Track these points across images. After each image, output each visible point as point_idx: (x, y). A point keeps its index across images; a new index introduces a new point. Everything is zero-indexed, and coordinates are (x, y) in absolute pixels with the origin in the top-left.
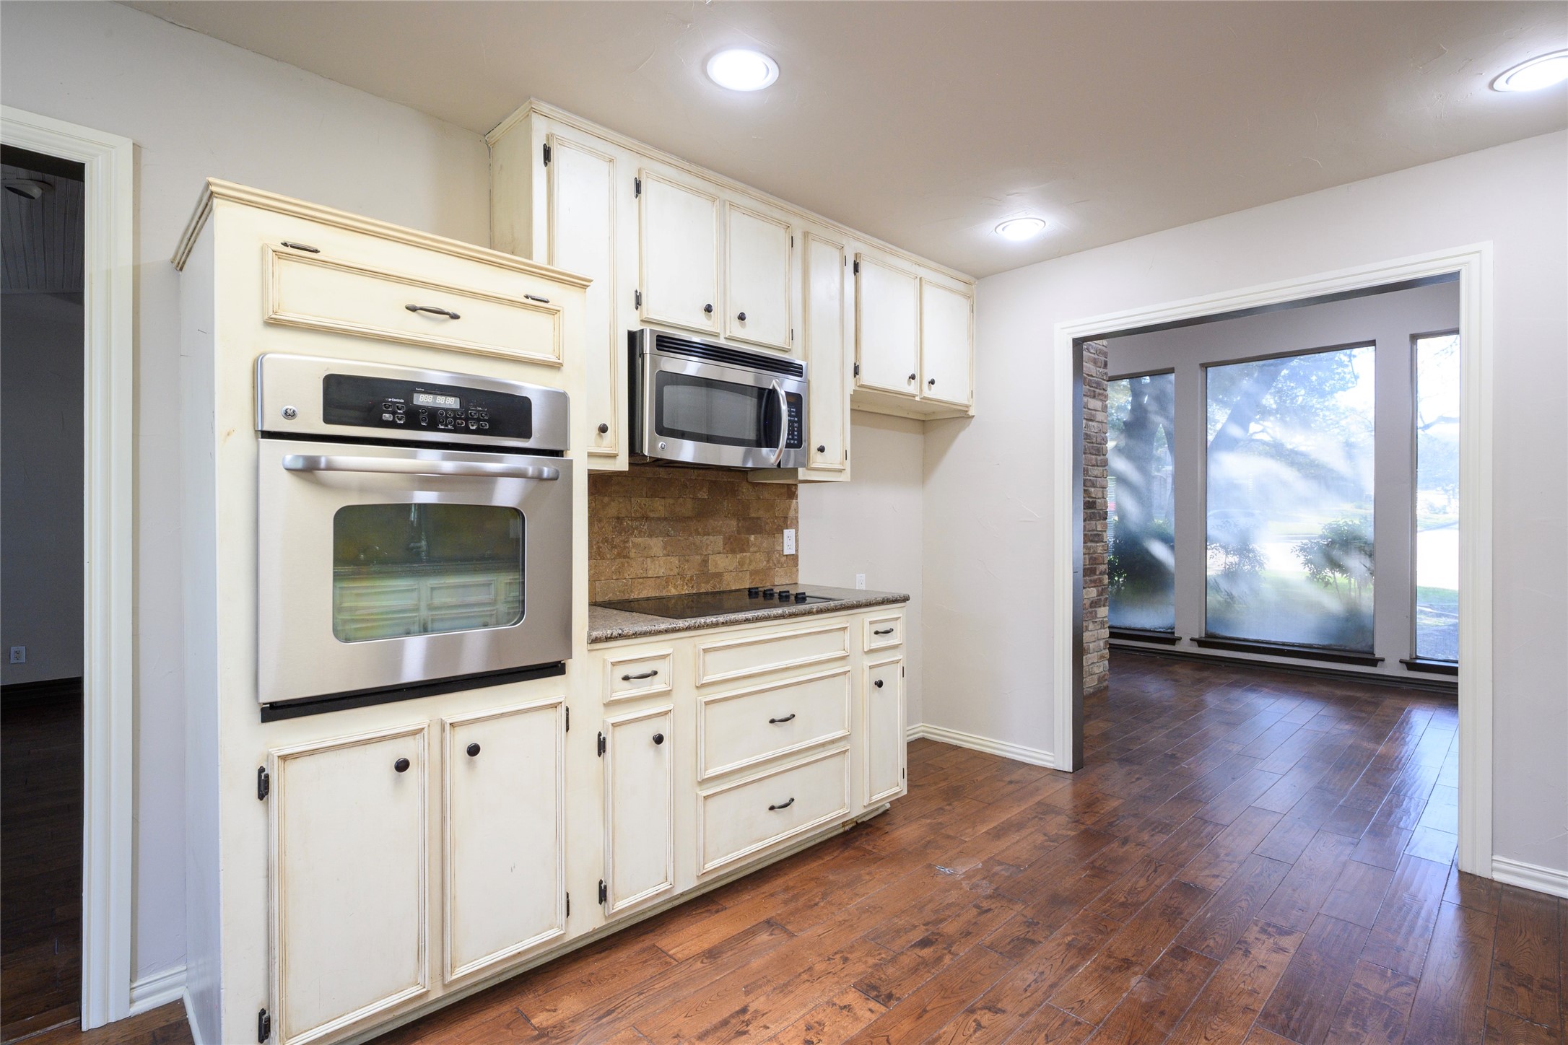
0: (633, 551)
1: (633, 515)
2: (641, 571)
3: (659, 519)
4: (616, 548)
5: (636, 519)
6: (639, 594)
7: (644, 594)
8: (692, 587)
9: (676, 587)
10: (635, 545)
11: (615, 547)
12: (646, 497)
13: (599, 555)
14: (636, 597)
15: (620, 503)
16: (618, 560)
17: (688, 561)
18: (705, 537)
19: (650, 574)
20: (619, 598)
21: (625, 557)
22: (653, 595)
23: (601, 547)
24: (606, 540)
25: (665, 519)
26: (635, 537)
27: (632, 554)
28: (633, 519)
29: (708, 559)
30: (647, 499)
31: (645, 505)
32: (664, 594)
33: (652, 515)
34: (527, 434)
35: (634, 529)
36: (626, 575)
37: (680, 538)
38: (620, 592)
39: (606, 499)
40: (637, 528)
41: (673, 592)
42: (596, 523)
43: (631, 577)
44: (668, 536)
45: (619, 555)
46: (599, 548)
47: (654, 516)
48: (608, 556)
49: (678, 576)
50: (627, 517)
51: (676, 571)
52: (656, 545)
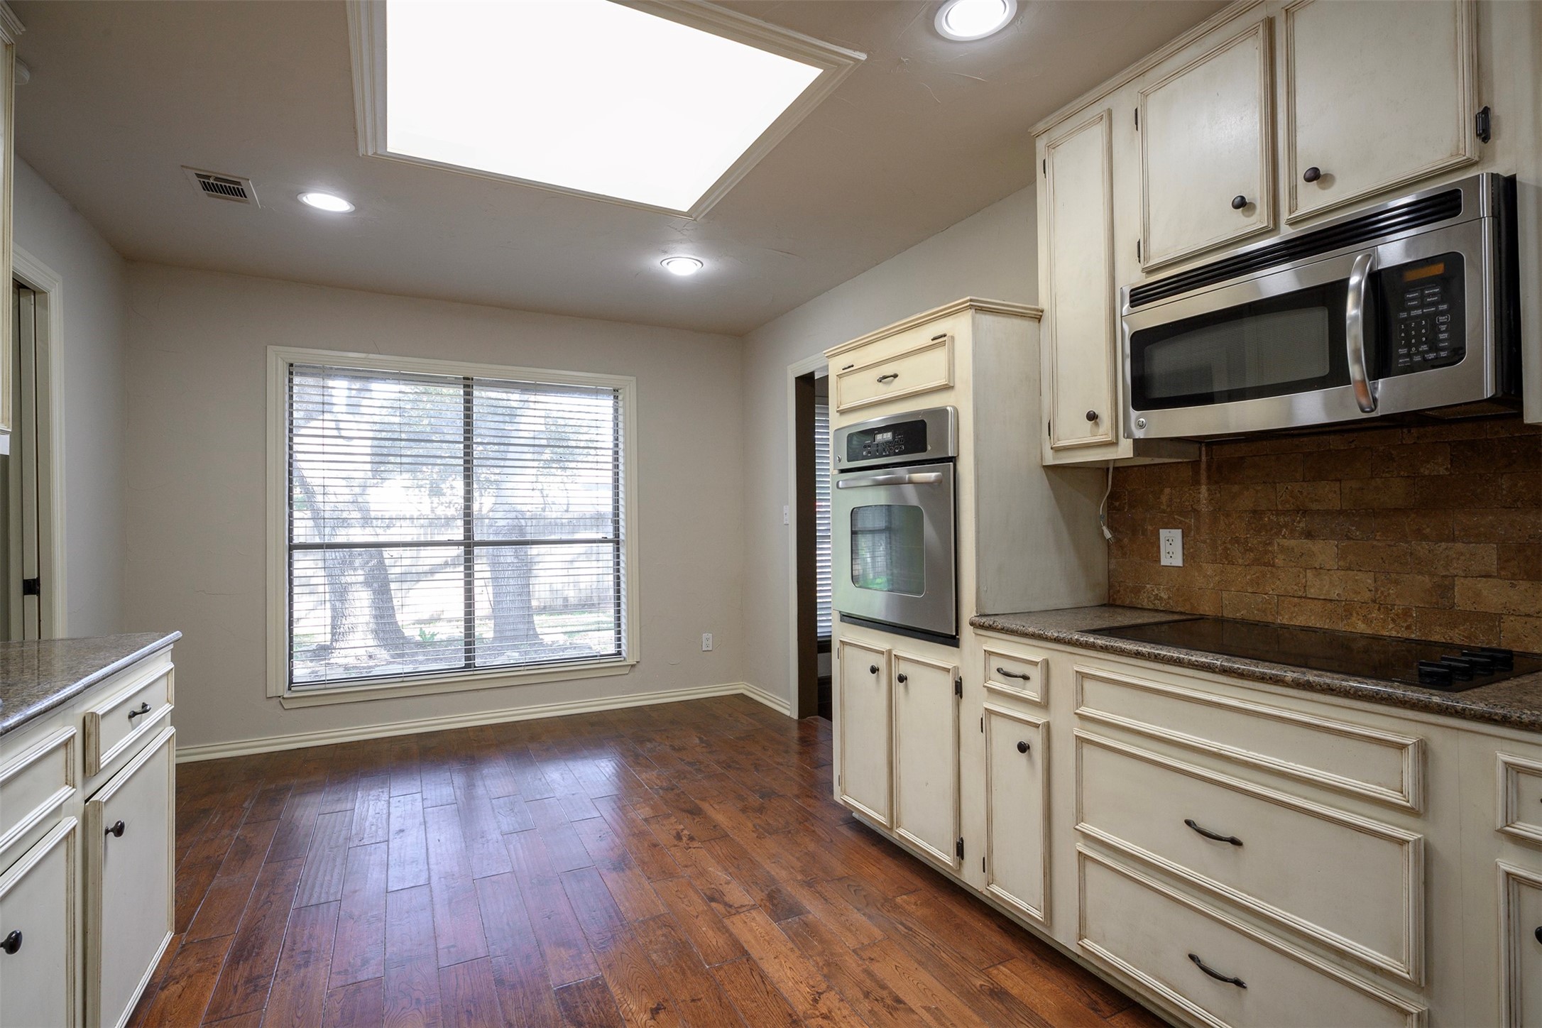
0: (1281, 557)
1: (1280, 507)
2: (1296, 588)
3: (1328, 512)
4: (1252, 552)
5: (1284, 513)
6: (1291, 619)
7: (1300, 621)
8: (1408, 628)
9: (1366, 620)
10: (1283, 549)
11: (1251, 550)
12: (1303, 481)
13: (1226, 559)
14: (1285, 622)
15: (1257, 492)
16: (1255, 568)
17: (1397, 582)
18: (1444, 545)
19: (1312, 592)
20: (1257, 619)
21: (1266, 564)
22: (1318, 625)
23: (1229, 549)
24: (1236, 540)
25: (1341, 512)
26: (1284, 537)
27: (1279, 561)
28: (1279, 513)
29: (1454, 585)
30: (1305, 485)
31: (1301, 493)
32: (1341, 626)
33: (1315, 506)
34: (924, 449)
35: (1282, 527)
36: (1268, 588)
37: (1375, 543)
38: (1258, 610)
39: (1236, 488)
40: (1286, 526)
41: (1361, 627)
42: (1222, 518)
43: (1276, 593)
44: (1349, 538)
45: (1257, 562)
46: (1226, 549)
47: (1319, 507)
48: (1240, 561)
49: (1372, 605)
50: (1269, 510)
51: (1367, 596)
52: (1325, 551)
